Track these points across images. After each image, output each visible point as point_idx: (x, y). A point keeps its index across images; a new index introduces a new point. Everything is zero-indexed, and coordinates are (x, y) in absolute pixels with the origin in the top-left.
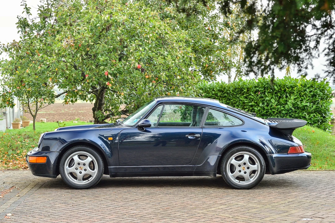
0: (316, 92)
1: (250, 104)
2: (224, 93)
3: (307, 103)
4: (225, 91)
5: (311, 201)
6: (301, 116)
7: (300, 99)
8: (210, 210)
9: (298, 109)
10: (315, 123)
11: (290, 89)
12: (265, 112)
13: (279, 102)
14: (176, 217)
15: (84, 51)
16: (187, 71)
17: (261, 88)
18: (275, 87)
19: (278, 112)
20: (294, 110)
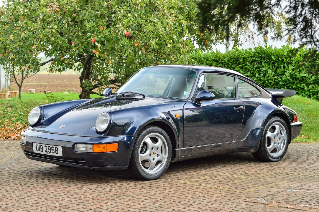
1: (246, 74)
2: (219, 63)
3: (306, 73)
4: (220, 61)
5: (300, 172)
6: (299, 88)
7: (299, 70)
8: (193, 180)
9: (297, 80)
10: (314, 95)
12: (261, 83)
13: (276, 73)
14: (156, 187)
15: (70, 17)
16: (178, 39)
17: (258, 58)
18: (273, 57)
19: (275, 83)
20: (292, 81)
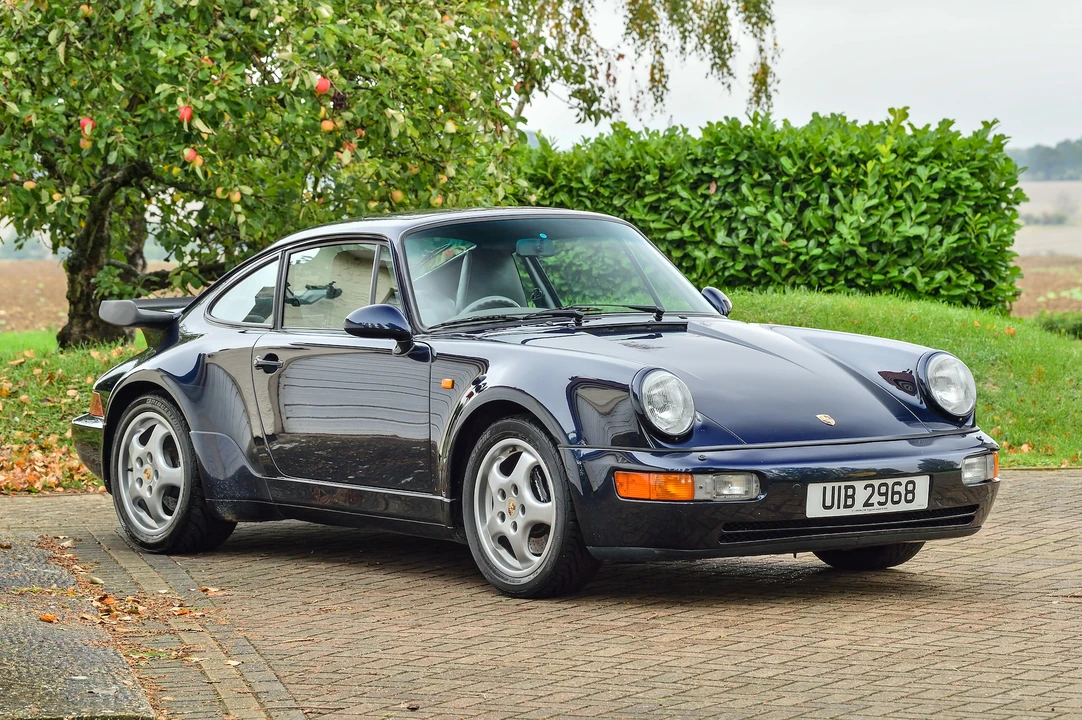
0: (958, 179)
1: (675, 235)
2: (556, 191)
3: (920, 224)
4: (561, 181)
6: (897, 282)
7: (892, 211)
9: (884, 253)
11: (850, 168)
12: (740, 266)
13: (800, 226)
17: (722, 166)
18: (785, 162)
19: (797, 268)
20: (866, 257)
